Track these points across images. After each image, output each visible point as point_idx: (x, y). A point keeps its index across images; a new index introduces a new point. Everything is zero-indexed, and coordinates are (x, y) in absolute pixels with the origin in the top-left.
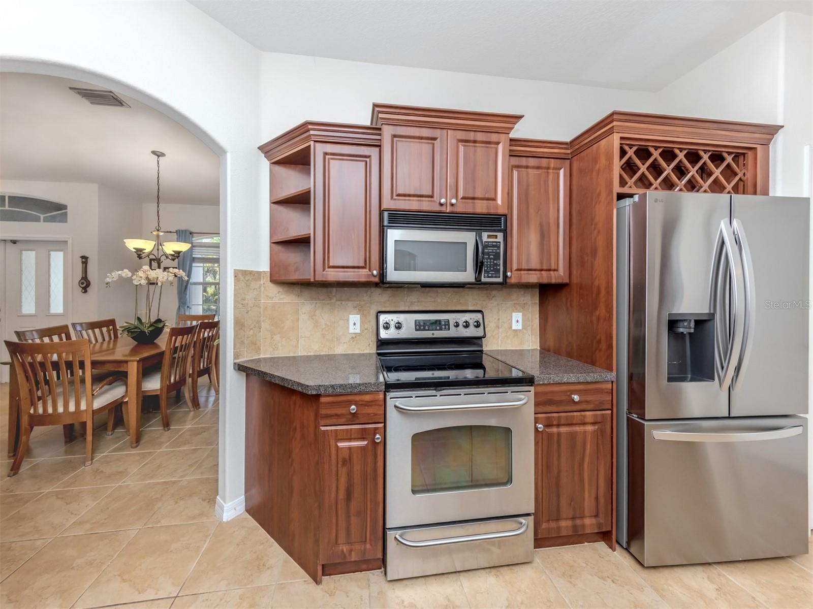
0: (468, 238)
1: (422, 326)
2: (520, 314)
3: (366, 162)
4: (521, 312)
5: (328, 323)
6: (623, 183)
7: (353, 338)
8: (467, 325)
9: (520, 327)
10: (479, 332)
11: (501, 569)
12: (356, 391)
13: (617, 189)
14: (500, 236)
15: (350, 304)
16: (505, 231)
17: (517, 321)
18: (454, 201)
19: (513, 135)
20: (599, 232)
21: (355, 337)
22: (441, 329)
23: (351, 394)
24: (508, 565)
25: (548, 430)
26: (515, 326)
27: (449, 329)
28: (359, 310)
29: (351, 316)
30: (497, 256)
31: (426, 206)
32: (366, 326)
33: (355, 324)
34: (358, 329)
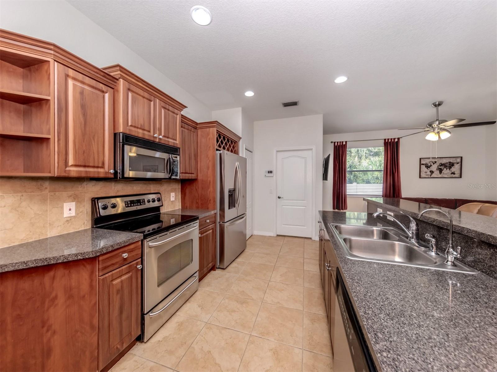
0: (166, 157)
1: (129, 204)
2: (174, 193)
4: (174, 192)
5: (38, 212)
7: (67, 221)
8: (154, 201)
9: (174, 199)
11: (190, 299)
12: (127, 244)
13: (216, 146)
14: (178, 158)
15: (65, 194)
16: (179, 156)
17: (173, 197)
18: (160, 137)
20: (210, 161)
21: (69, 220)
22: (141, 205)
23: (125, 246)
24: (191, 297)
25: (202, 235)
26: (172, 199)
27: (145, 204)
28: (75, 199)
29: (65, 204)
30: (177, 166)
32: (81, 210)
33: (70, 210)
34: (73, 213)
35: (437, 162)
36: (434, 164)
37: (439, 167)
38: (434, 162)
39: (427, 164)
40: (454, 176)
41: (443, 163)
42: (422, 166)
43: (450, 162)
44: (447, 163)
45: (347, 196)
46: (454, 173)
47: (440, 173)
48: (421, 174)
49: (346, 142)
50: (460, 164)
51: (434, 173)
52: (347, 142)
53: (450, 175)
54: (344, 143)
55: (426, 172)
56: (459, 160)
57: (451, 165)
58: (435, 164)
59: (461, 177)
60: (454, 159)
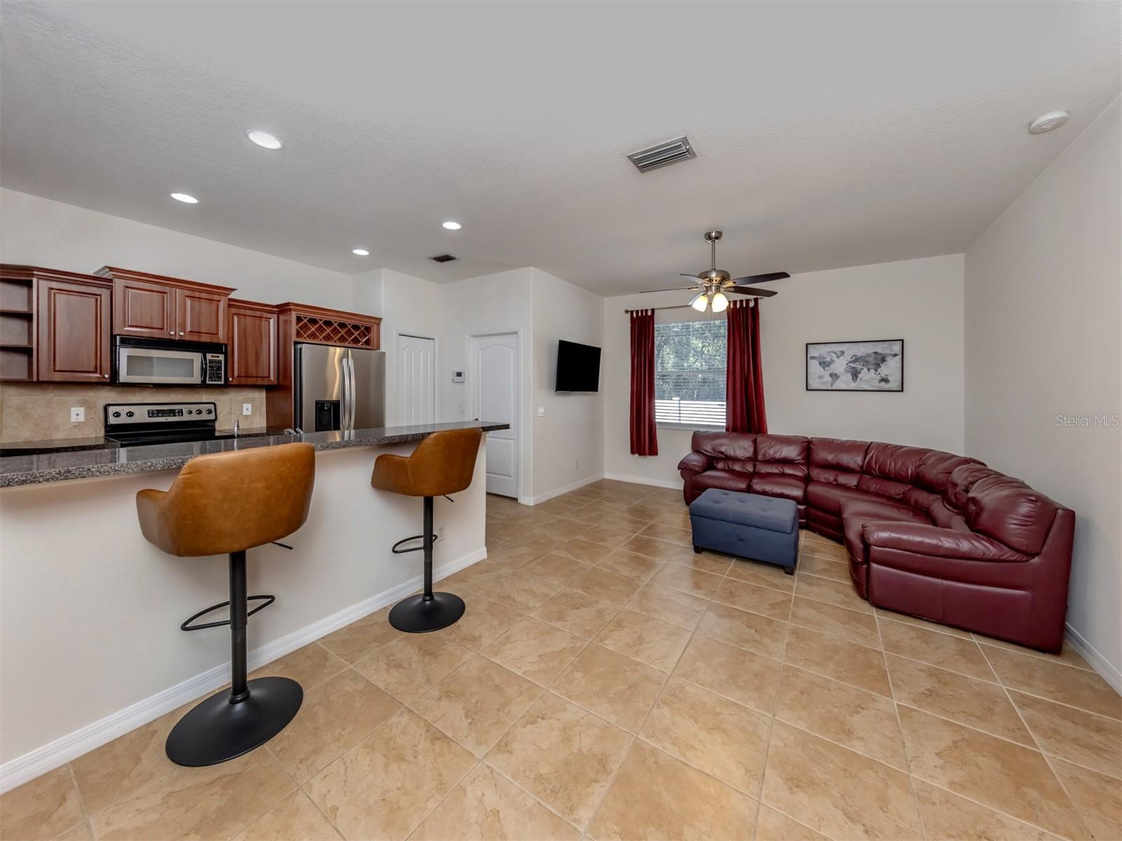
0: (196, 357)
1: (155, 414)
2: (250, 405)
3: (97, 300)
4: (250, 403)
6: (298, 334)
8: (200, 412)
9: (250, 413)
10: (212, 417)
13: (294, 338)
14: (222, 357)
16: (226, 354)
17: (248, 409)
18: (182, 334)
19: (230, 296)
20: (288, 359)
21: (77, 425)
22: (174, 415)
26: (245, 413)
27: (182, 415)
28: (83, 404)
29: (72, 408)
30: (219, 368)
31: (157, 334)
32: (91, 416)
33: (77, 415)
34: (82, 418)
35: (845, 354)
36: (838, 357)
37: (850, 364)
38: (839, 353)
39: (824, 358)
40: (884, 386)
41: (860, 354)
42: (811, 362)
43: (876, 353)
44: (869, 355)
45: (657, 427)
46: (885, 380)
47: (853, 379)
48: (810, 381)
49: (653, 310)
50: (899, 357)
51: (841, 378)
52: (656, 312)
53: (877, 384)
54: (649, 313)
55: (821, 377)
56: (896, 348)
57: (881, 359)
58: (841, 358)
59: (902, 391)
60: (885, 344)
